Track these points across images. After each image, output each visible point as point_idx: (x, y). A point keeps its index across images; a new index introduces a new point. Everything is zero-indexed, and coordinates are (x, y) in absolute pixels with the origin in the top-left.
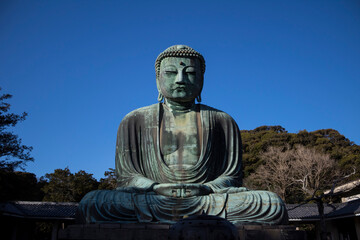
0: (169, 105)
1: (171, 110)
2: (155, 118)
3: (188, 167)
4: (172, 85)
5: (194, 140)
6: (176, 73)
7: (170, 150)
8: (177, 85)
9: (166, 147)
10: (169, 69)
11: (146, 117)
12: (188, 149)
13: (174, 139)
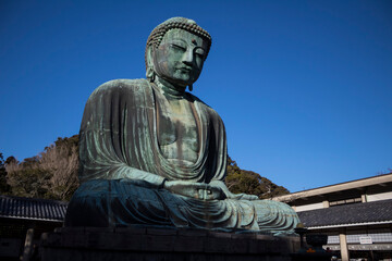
0: (161, 85)
1: (162, 92)
2: (149, 96)
3: (189, 164)
4: (177, 63)
5: (194, 133)
6: (184, 50)
7: (169, 140)
8: (184, 65)
9: (164, 136)
10: (179, 43)
11: (136, 93)
12: (187, 142)
13: (173, 127)
